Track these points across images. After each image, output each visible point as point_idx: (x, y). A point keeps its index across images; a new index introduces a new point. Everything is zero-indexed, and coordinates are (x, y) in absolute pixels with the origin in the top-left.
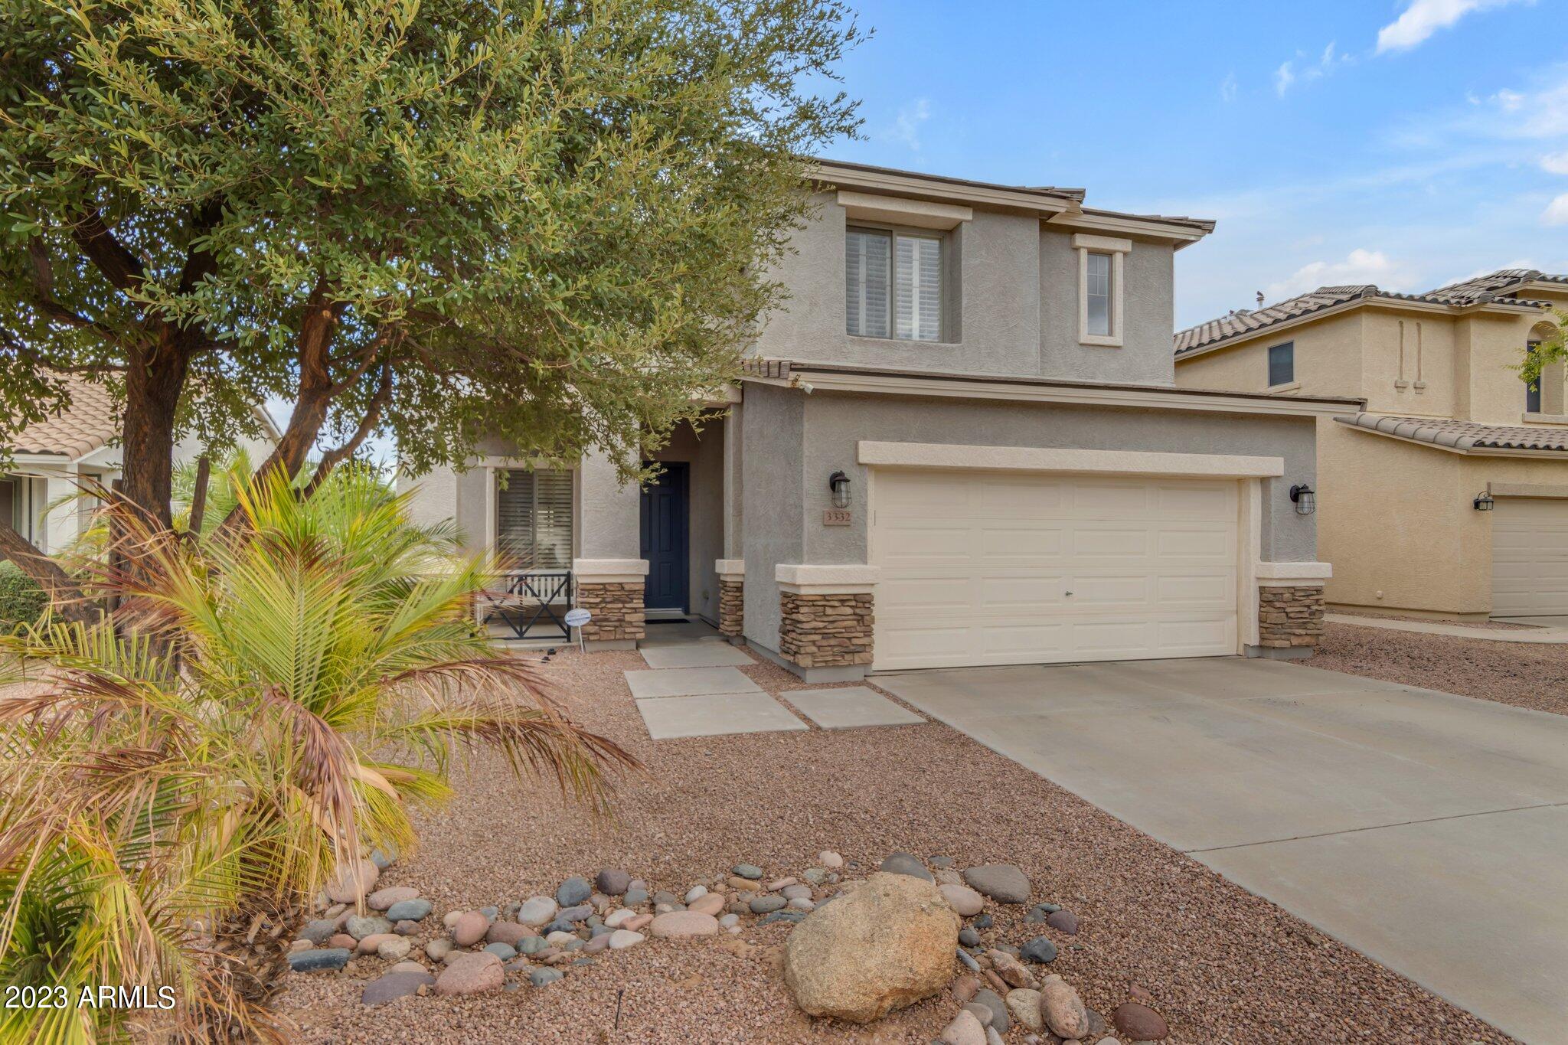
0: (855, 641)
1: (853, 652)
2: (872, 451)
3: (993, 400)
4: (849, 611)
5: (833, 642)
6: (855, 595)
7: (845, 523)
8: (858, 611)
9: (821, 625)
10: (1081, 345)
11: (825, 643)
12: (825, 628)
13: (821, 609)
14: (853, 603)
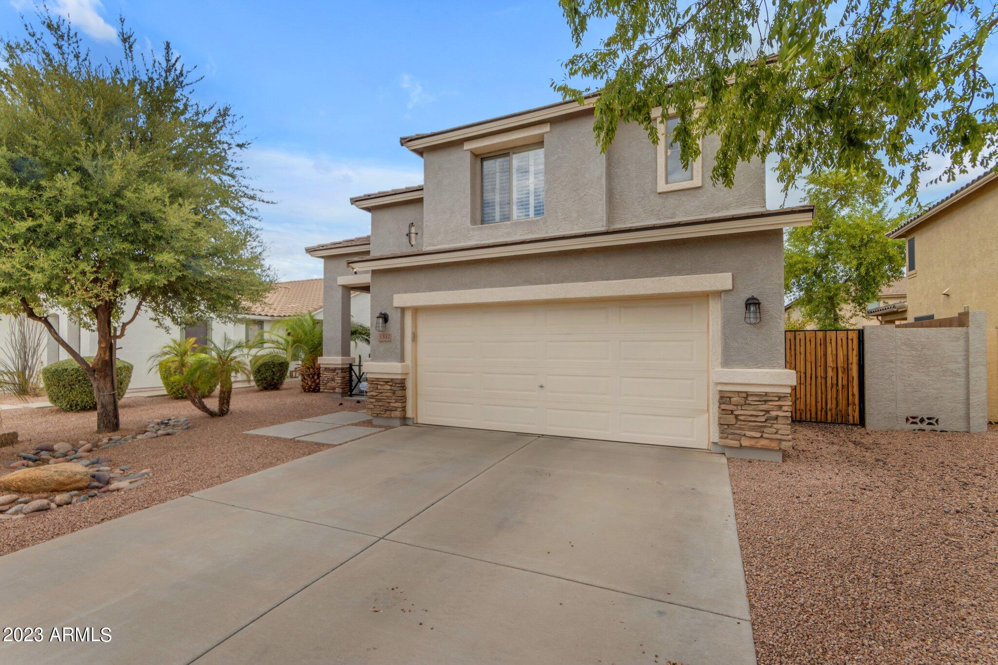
0: (392, 404)
1: (391, 410)
2: (402, 299)
3: (466, 261)
4: (388, 387)
5: (380, 404)
6: (392, 379)
7: (388, 340)
8: (392, 388)
9: (374, 394)
10: (660, 193)
11: (376, 404)
12: (377, 396)
13: (376, 386)
14: (391, 384)
